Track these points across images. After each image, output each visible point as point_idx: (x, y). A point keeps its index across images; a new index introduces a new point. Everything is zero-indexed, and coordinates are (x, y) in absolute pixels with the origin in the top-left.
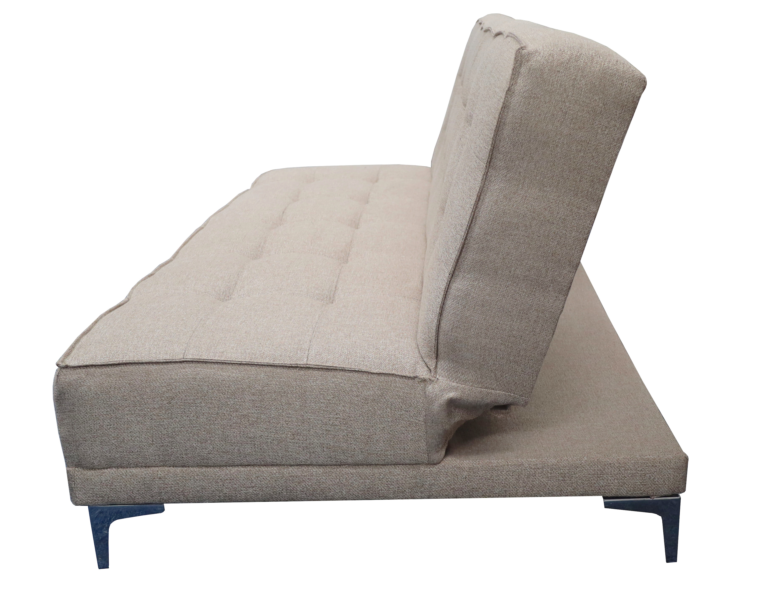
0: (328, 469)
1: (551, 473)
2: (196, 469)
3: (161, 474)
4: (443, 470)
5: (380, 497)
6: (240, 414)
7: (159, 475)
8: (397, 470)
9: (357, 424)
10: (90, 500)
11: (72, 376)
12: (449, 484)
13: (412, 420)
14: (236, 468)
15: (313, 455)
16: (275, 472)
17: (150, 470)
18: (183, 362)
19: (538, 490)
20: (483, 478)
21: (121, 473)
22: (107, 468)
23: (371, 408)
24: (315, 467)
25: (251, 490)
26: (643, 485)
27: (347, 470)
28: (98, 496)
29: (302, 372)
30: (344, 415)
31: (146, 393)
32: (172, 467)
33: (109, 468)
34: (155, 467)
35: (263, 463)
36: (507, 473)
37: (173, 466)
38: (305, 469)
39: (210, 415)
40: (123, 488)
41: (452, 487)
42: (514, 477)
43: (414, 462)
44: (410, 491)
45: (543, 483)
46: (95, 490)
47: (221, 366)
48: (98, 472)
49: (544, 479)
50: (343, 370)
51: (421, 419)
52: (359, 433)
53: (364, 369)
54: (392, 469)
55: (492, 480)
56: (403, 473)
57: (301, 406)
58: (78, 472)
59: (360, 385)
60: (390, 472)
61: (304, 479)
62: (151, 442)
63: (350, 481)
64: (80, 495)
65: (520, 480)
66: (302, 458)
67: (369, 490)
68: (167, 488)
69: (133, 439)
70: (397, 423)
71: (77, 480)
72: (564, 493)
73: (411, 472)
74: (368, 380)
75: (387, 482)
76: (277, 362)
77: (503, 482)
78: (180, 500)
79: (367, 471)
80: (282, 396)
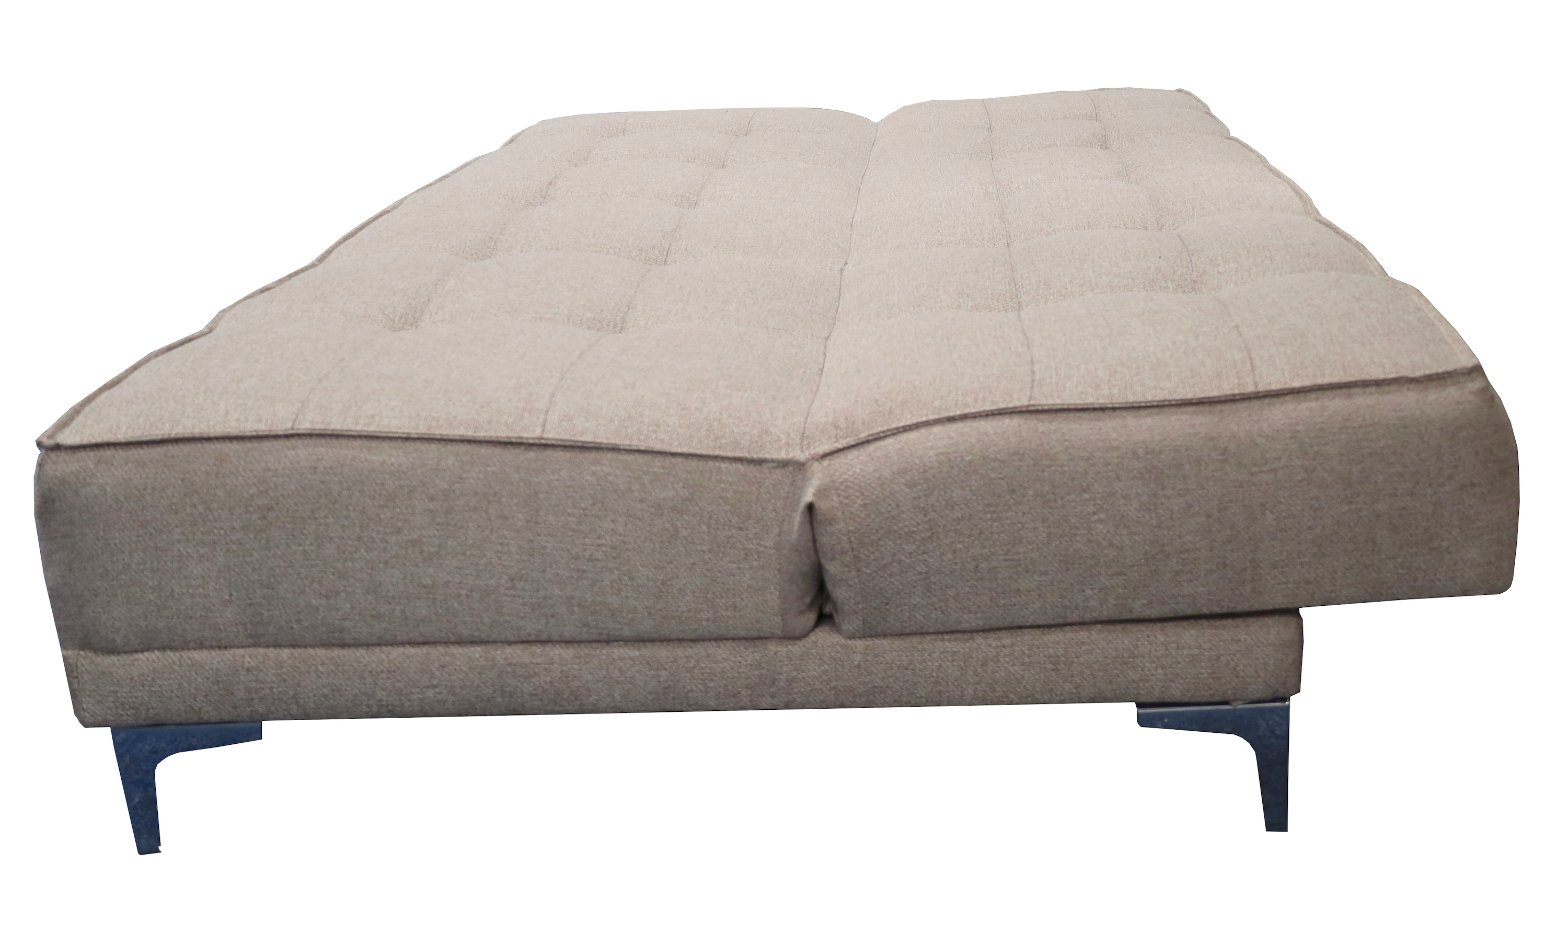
0: (584, 650)
1: (1029, 656)
2: (321, 652)
3: (249, 663)
4: (813, 651)
5: (689, 705)
6: (406, 538)
7: (246, 665)
8: (722, 651)
9: (641, 557)
10: (111, 715)
11: (68, 465)
12: (826, 677)
13: (751, 546)
14: (401, 650)
15: (553, 621)
16: (477, 655)
17: (228, 654)
18: (292, 436)
19: (1005, 689)
20: (894, 666)
21: (171, 661)
22: (142, 651)
23: (668, 525)
24: (558, 646)
25: (430, 693)
26: (1213, 678)
27: (622, 651)
28: (127, 707)
29: (531, 454)
30: (614, 540)
31: (216, 498)
32: (272, 649)
33: (147, 650)
34: (238, 647)
35: (453, 639)
36: (942, 656)
37: (275, 647)
38: (537, 649)
39: (344, 541)
40: (175, 691)
41: (832, 685)
42: (955, 663)
43: (755, 634)
44: (749, 692)
45: (1014, 675)
46: (119, 695)
47: (366, 443)
48: (125, 659)
49: (1016, 668)
50: (615, 449)
51: (769, 543)
52: (643, 575)
53: (658, 447)
54: (711, 648)
55: (912, 670)
56: (735, 657)
57: (527, 522)
58: (86, 659)
59: (646, 479)
60: (708, 656)
61: (536, 670)
62: (227, 597)
63: (629, 674)
64: (88, 704)
65: (968, 669)
66: (531, 627)
67: (667, 691)
68: (263, 689)
69: (191, 591)
70: (721, 555)
71: (84, 676)
72: (1057, 695)
73: (750, 654)
74: (663, 467)
75: (703, 674)
76: (481, 434)
77: (934, 674)
78: (291, 715)
79: (663, 653)
80: (489, 502)
